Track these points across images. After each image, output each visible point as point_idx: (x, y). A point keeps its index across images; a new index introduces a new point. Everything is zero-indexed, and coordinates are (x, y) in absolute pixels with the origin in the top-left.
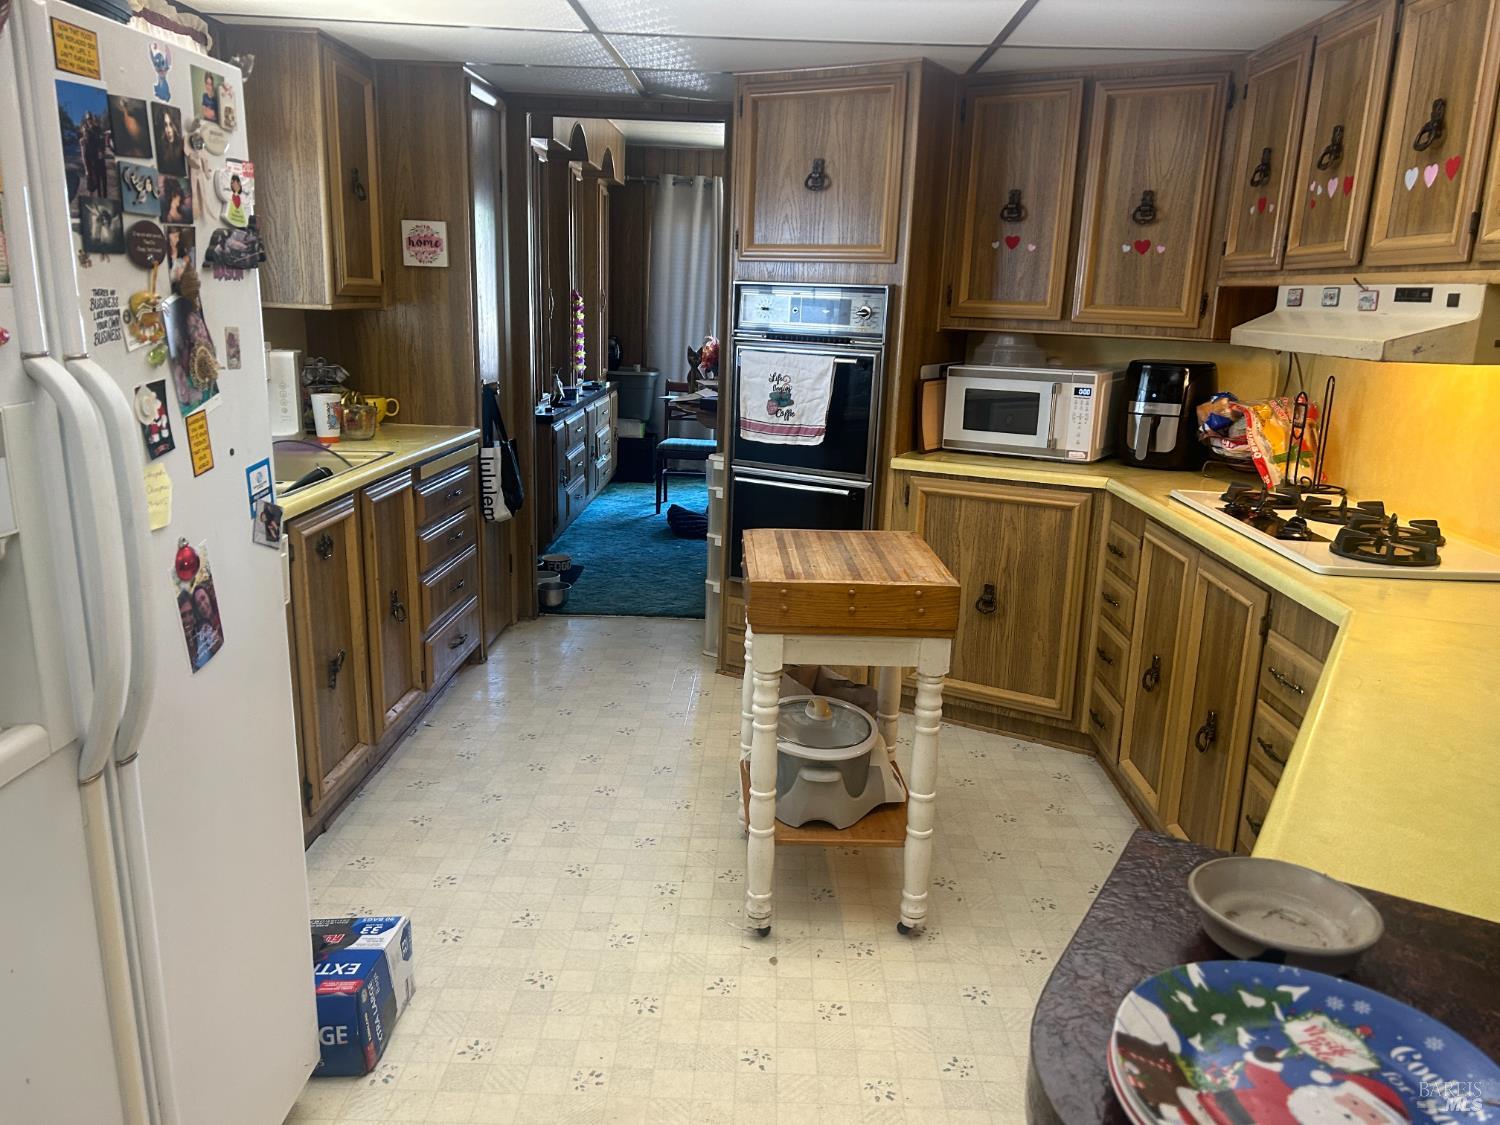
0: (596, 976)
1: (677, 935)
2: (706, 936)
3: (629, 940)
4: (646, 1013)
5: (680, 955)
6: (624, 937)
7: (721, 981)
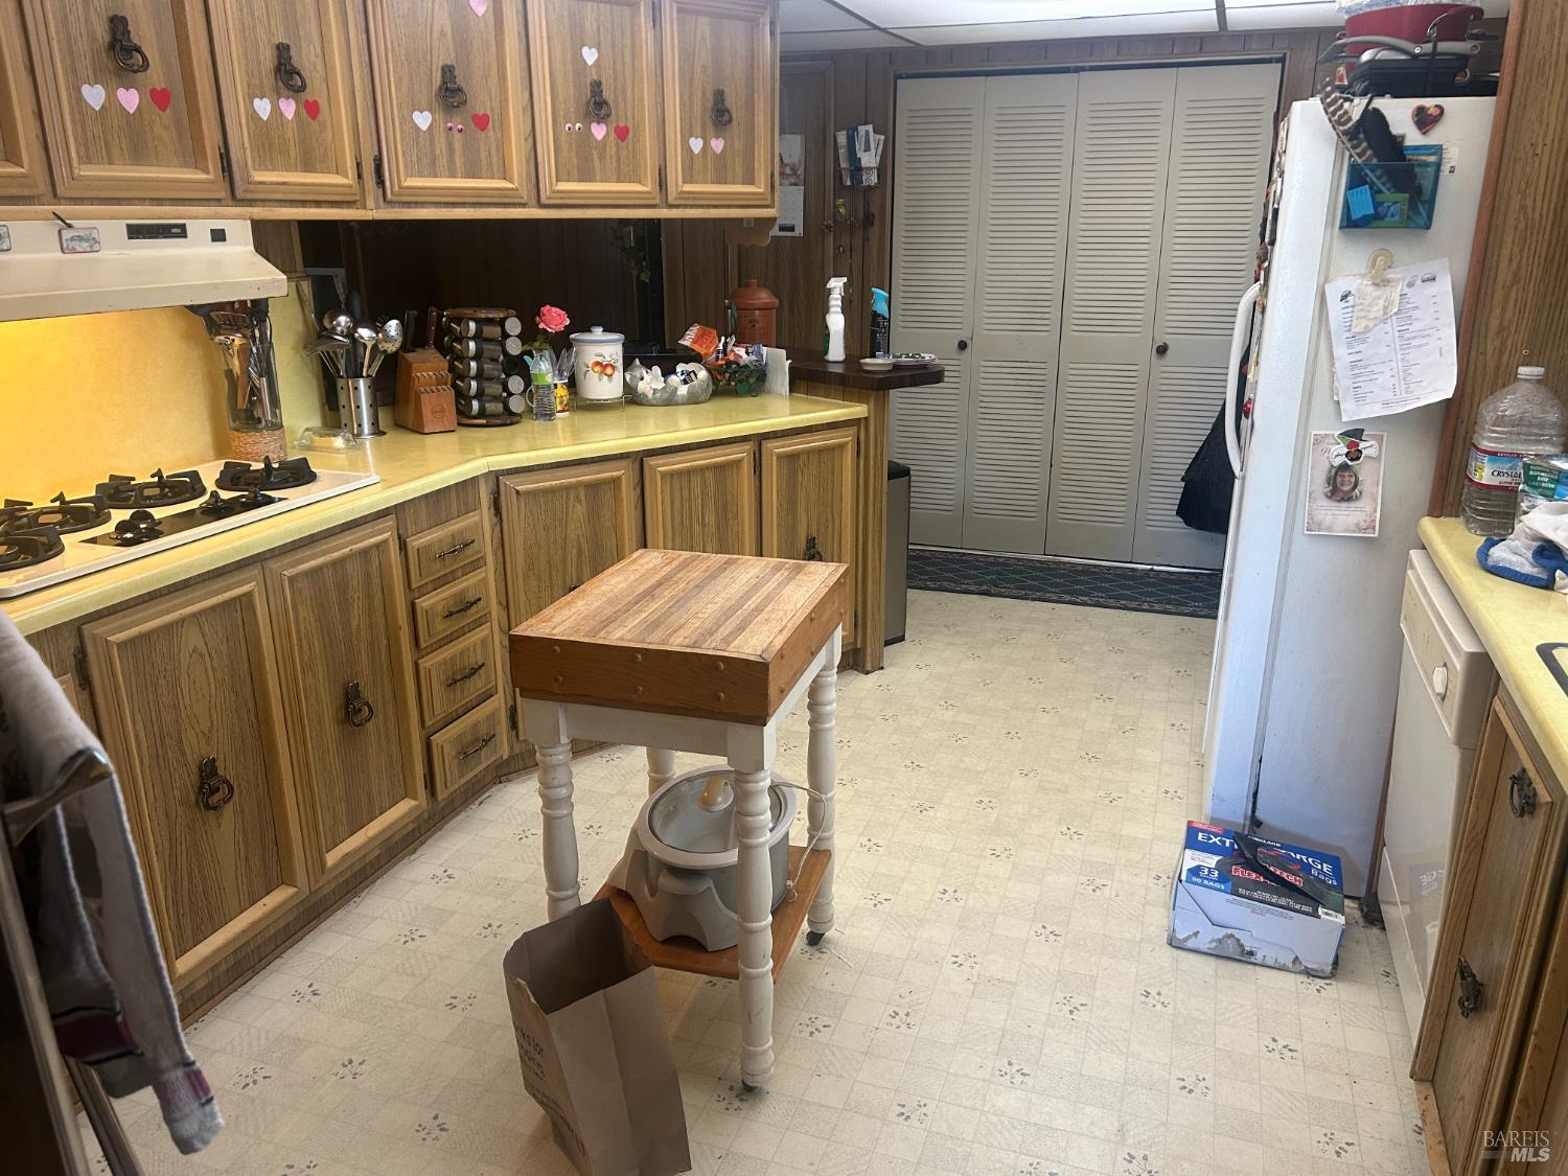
0: (993, 928)
1: (904, 957)
2: (874, 951)
3: (956, 959)
4: (950, 890)
5: (907, 935)
6: (961, 965)
7: (875, 905)
